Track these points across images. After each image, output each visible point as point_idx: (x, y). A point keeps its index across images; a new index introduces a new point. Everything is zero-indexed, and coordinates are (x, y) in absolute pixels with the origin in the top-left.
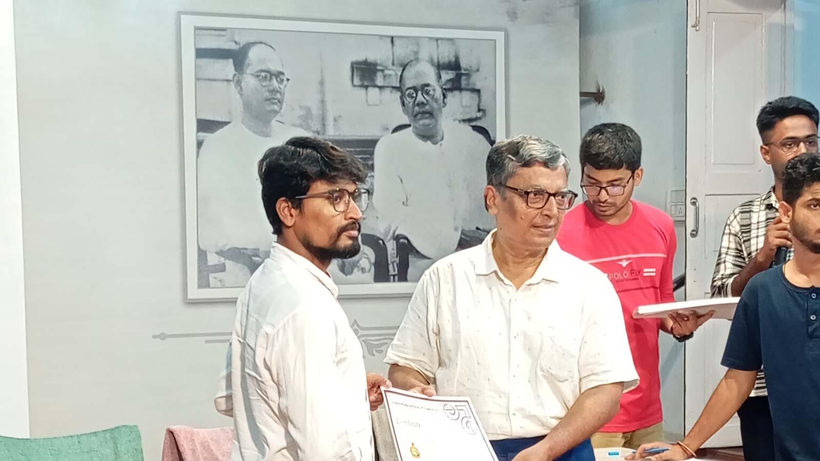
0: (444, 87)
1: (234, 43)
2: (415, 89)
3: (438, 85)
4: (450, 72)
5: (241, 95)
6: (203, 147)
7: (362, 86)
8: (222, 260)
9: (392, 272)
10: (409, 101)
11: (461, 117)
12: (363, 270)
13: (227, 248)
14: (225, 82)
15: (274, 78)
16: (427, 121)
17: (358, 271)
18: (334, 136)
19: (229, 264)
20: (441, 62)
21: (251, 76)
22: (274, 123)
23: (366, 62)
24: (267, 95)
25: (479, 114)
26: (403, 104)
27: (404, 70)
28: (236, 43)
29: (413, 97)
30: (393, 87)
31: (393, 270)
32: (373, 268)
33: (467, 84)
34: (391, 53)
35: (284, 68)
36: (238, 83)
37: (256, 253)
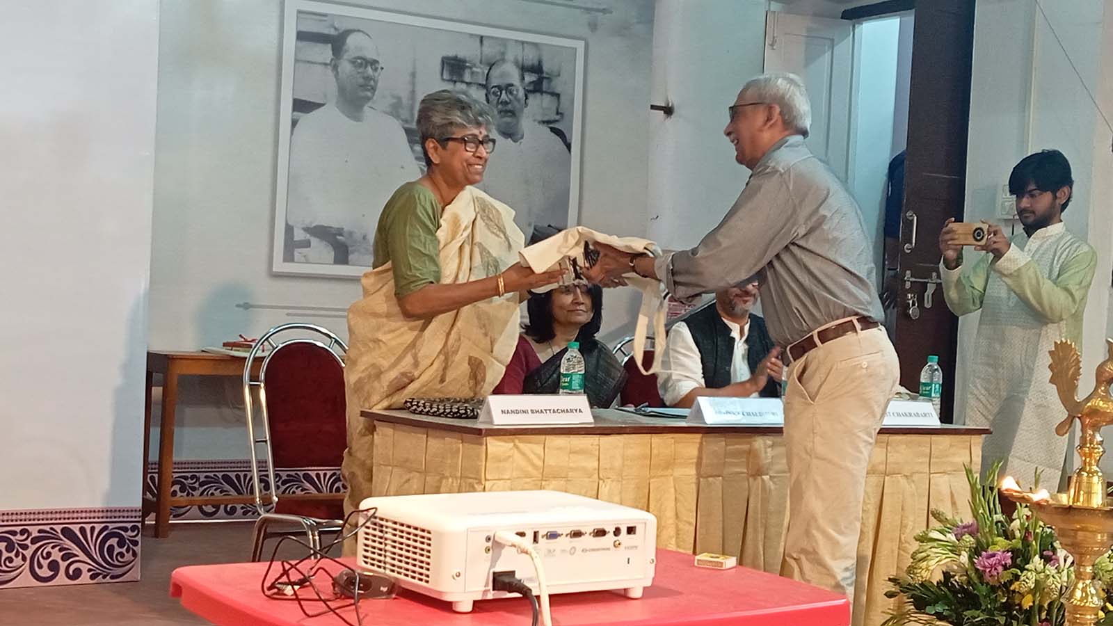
0: (527, 88)
1: (332, 29)
2: (499, 87)
3: (521, 85)
4: (534, 74)
5: (337, 79)
6: (298, 125)
7: (451, 80)
8: (308, 235)
10: (492, 98)
11: (540, 119)
13: (314, 225)
14: (323, 67)
15: (369, 65)
16: (508, 119)
19: (315, 241)
21: (347, 62)
22: (366, 108)
23: (455, 58)
25: (558, 117)
26: (488, 101)
27: (490, 69)
28: (336, 29)
29: (497, 96)
30: (480, 84)
33: (549, 88)
34: (479, 51)
35: (378, 55)
36: (335, 68)
37: (340, 232)
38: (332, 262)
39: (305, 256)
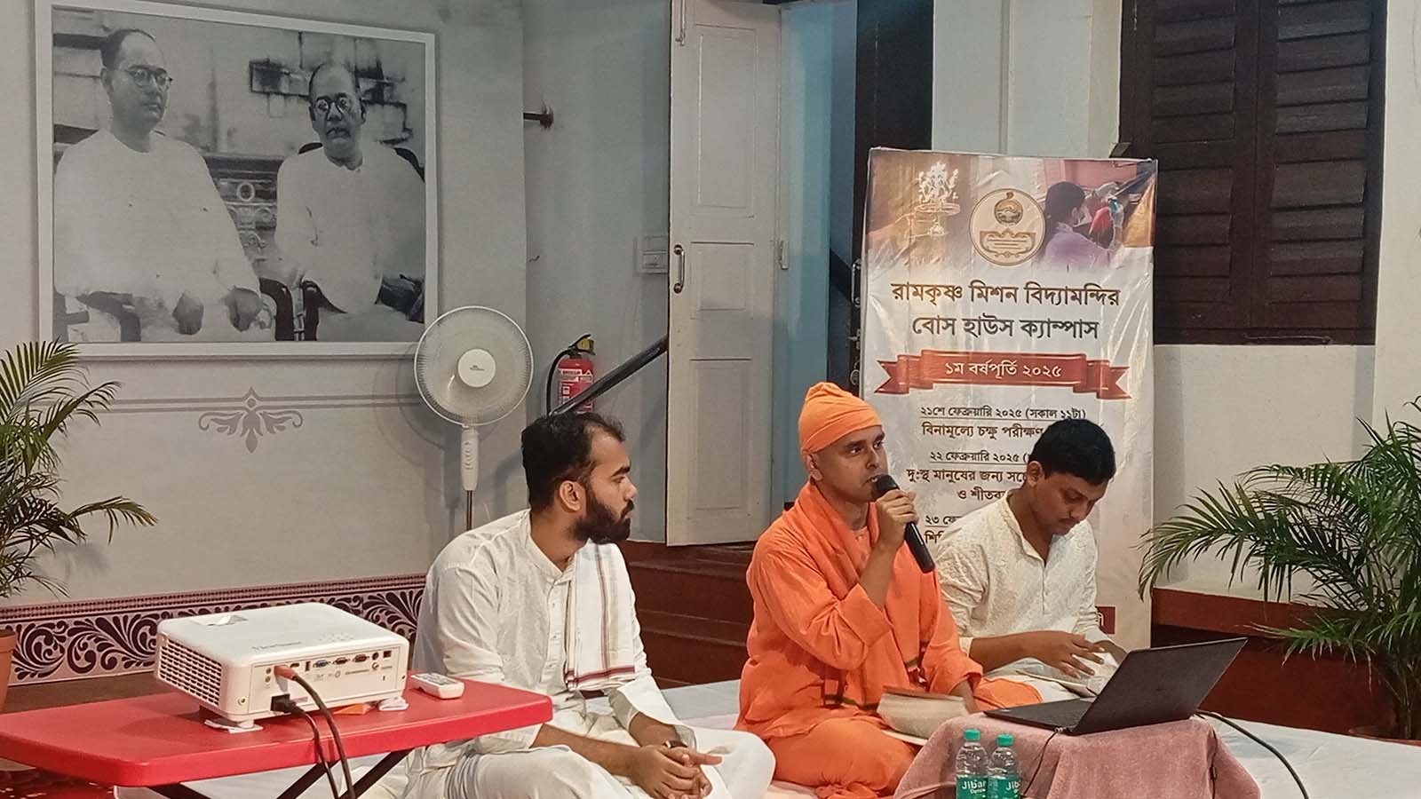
0: (363, 99)
1: (102, 30)
2: (325, 98)
3: (355, 95)
4: (370, 80)
5: (111, 96)
6: (60, 163)
7: (263, 93)
8: (85, 306)
9: (297, 329)
10: (318, 112)
11: (383, 138)
12: (262, 325)
13: (90, 293)
15: (152, 76)
16: (342, 141)
17: (256, 325)
18: (226, 153)
19: (93, 313)
20: (359, 68)
21: (123, 73)
22: (151, 132)
23: (267, 63)
24: (144, 98)
25: (405, 135)
26: (313, 117)
27: (314, 75)
29: (325, 110)
30: (300, 96)
31: (298, 325)
32: (274, 321)
33: (391, 97)
34: (298, 53)
35: (165, 63)
36: (108, 81)
37: (128, 299)
38: (119, 340)
39: (82, 334)
